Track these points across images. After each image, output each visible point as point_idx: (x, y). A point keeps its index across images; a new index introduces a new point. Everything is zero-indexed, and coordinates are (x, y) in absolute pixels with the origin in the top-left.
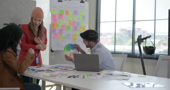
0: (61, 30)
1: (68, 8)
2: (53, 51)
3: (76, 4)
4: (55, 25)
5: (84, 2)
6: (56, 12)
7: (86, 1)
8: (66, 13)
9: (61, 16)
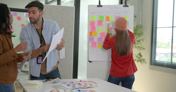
0: (100, 39)
1: (108, 13)
2: (91, 62)
3: (118, 8)
4: (93, 33)
5: (128, 6)
6: (95, 19)
7: (131, 5)
8: (107, 19)
9: (100, 23)
